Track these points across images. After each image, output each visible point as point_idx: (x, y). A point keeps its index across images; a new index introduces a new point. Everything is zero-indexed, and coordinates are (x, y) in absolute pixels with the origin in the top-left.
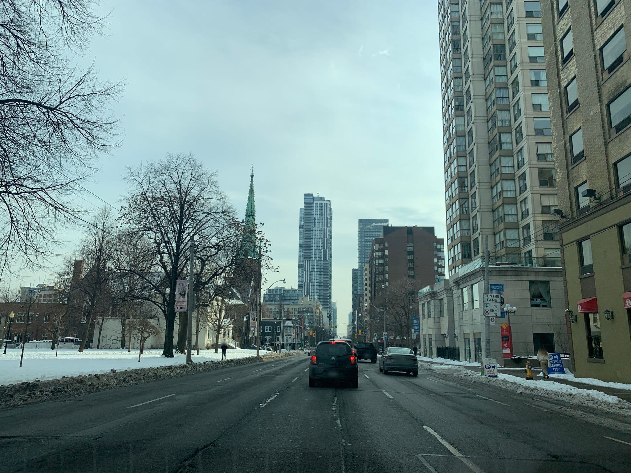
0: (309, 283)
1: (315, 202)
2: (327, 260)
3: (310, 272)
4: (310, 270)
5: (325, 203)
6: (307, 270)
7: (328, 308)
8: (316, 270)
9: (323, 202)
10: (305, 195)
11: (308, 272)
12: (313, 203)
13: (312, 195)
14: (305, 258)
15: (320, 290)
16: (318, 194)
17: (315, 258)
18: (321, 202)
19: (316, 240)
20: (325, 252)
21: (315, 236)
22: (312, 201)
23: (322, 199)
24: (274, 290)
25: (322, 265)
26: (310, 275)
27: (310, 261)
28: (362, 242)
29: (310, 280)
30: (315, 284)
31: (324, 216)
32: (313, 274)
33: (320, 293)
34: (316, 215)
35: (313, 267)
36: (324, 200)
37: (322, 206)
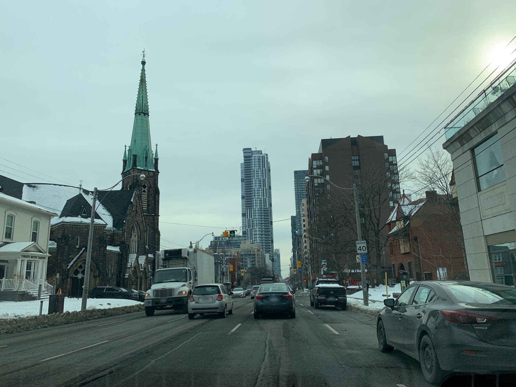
0: (252, 229)
1: (253, 155)
2: (267, 207)
3: (252, 219)
4: (252, 217)
5: (262, 156)
6: (250, 217)
7: (270, 251)
8: (257, 217)
9: (261, 155)
10: (244, 149)
11: (250, 219)
12: (252, 156)
13: (250, 149)
14: (246, 206)
15: (262, 235)
16: (256, 148)
17: (256, 206)
18: (259, 155)
19: (256, 189)
20: (265, 200)
21: (255, 186)
22: (250, 154)
23: (260, 152)
24: (220, 237)
25: (263, 212)
26: (252, 221)
27: (251, 209)
28: (298, 190)
29: (252, 227)
30: (257, 230)
31: (263, 167)
32: (255, 220)
33: (262, 238)
34: (255, 167)
35: (255, 214)
36: (261, 154)
37: (260, 159)
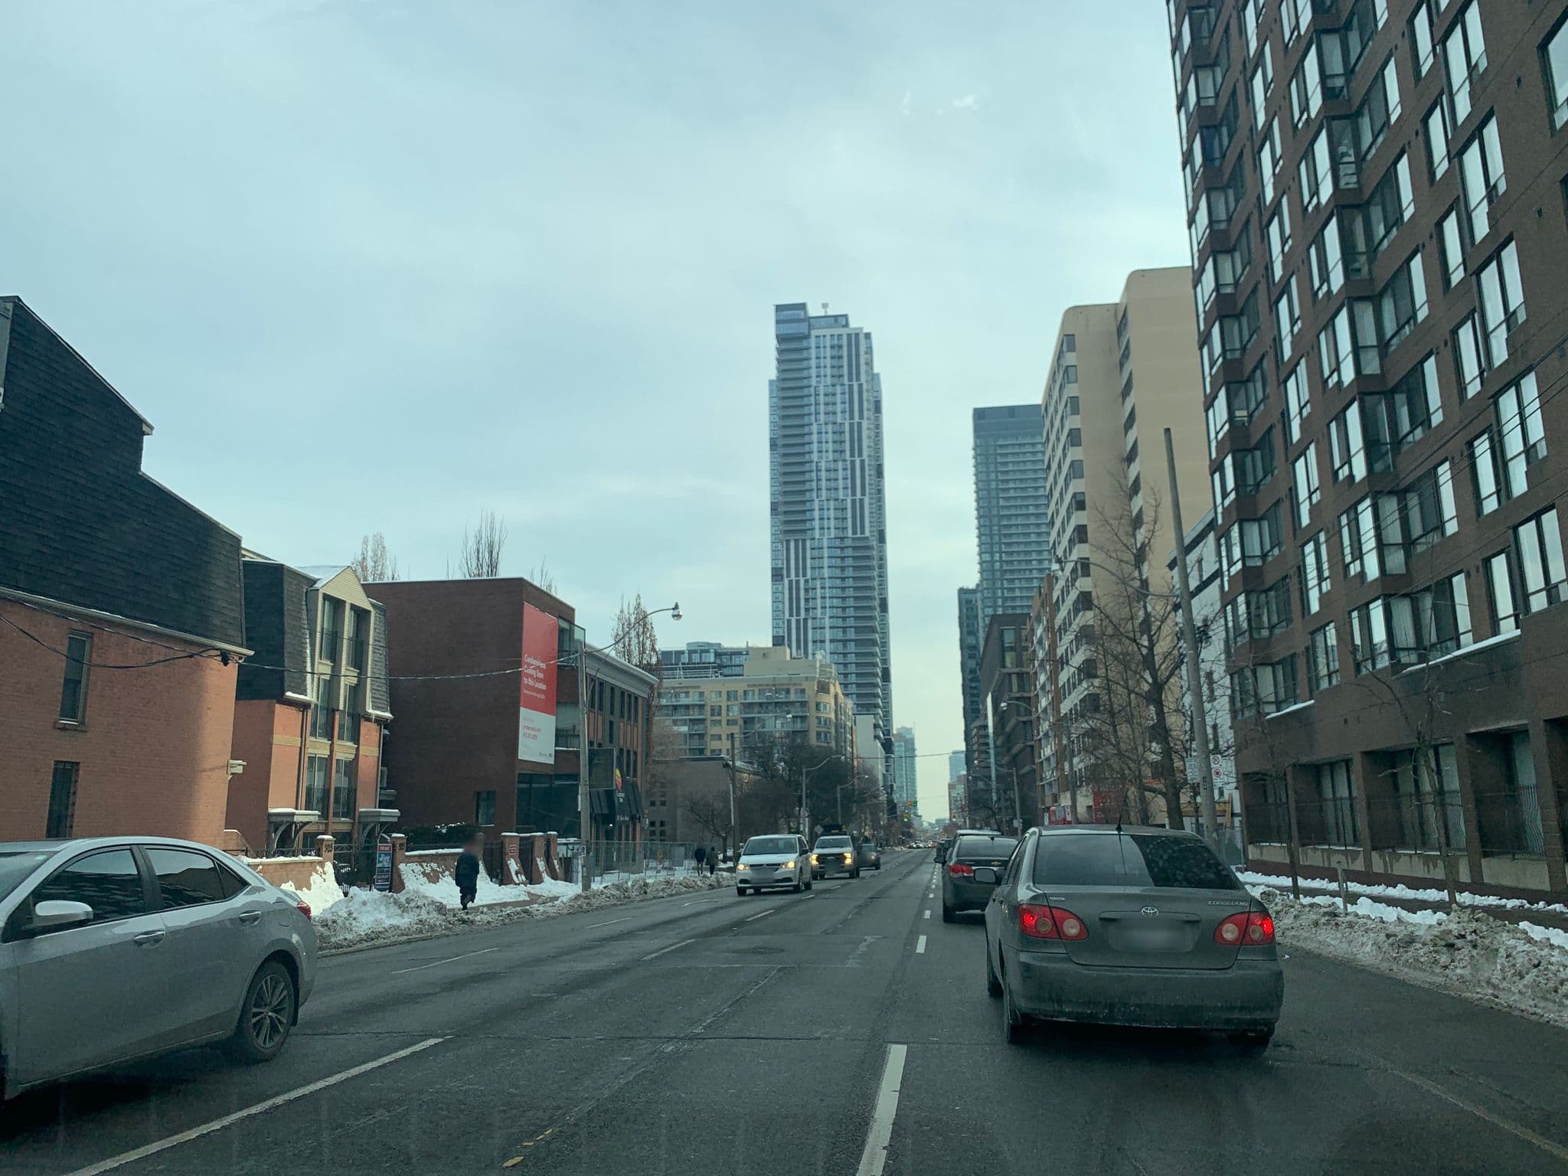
0: (805, 620)
1: (814, 333)
2: (867, 534)
3: (806, 581)
4: (804, 575)
5: (849, 335)
6: (797, 575)
7: (876, 706)
8: (826, 573)
9: (844, 331)
10: (779, 308)
11: (798, 582)
12: (807, 337)
13: (802, 307)
14: (787, 532)
15: (845, 642)
16: (825, 306)
17: (823, 533)
18: (836, 331)
19: (823, 466)
20: (858, 507)
21: (821, 454)
22: (803, 328)
23: (841, 320)
24: (682, 652)
25: (849, 552)
26: (806, 590)
27: (804, 541)
28: (988, 481)
29: (807, 610)
30: (827, 622)
31: (850, 379)
32: (819, 586)
33: (845, 655)
34: (819, 377)
35: (817, 563)
36: (846, 325)
37: (840, 347)
